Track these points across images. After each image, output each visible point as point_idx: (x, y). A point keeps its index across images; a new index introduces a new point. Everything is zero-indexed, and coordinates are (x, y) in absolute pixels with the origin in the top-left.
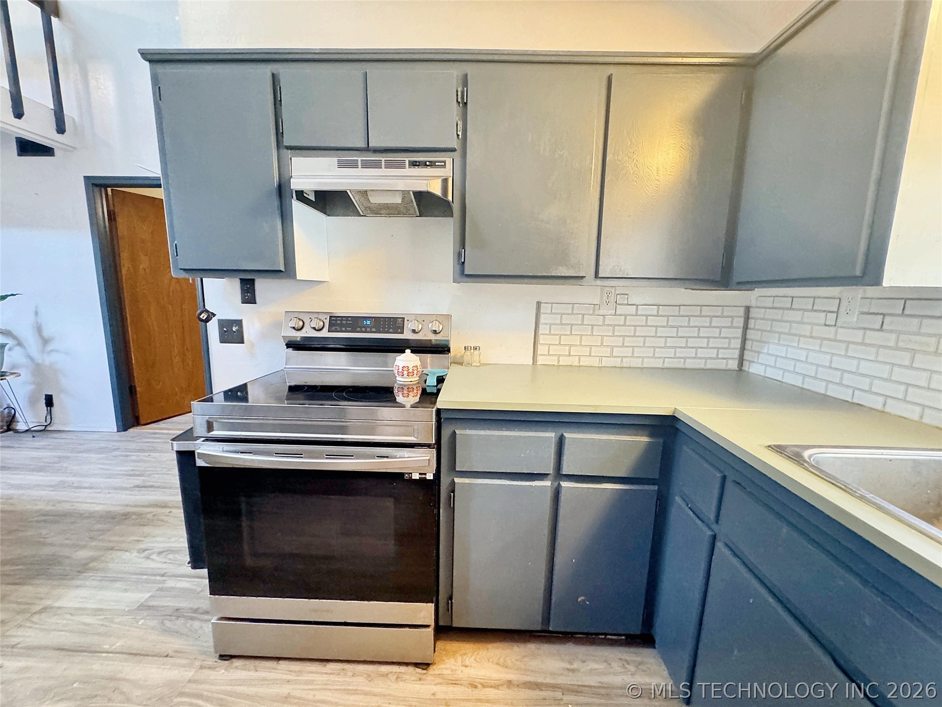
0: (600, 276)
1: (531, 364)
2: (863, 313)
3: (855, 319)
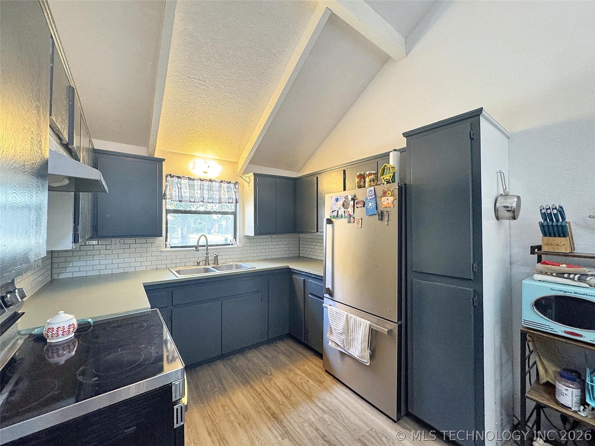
2: (121, 244)
3: (119, 246)
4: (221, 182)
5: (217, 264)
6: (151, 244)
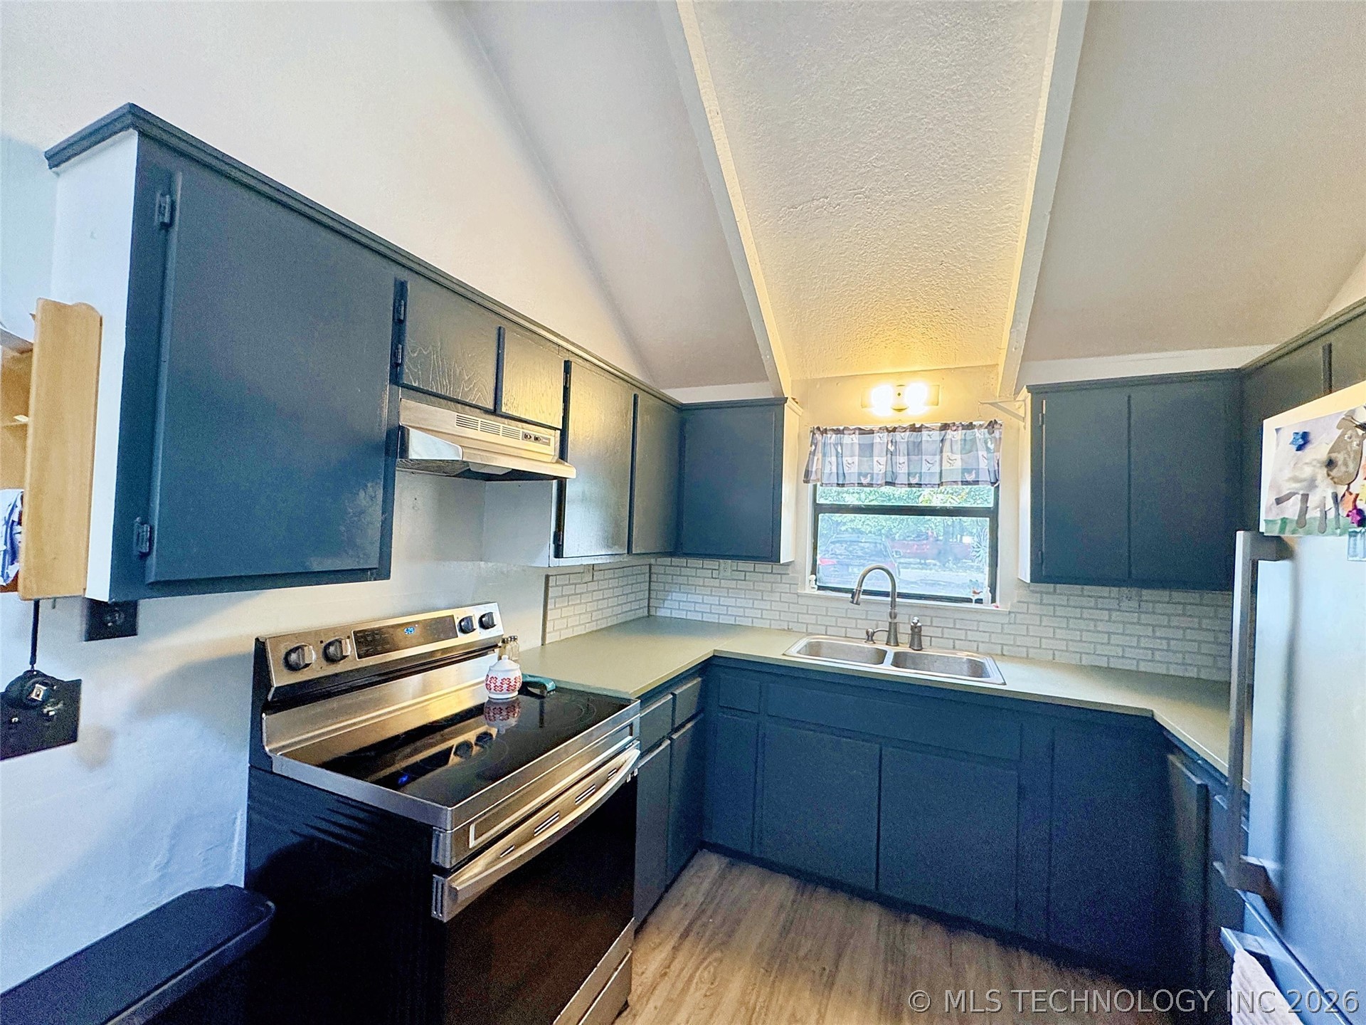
1: (540, 644)
3: (729, 574)
4: (945, 427)
5: (920, 648)
6: (779, 576)
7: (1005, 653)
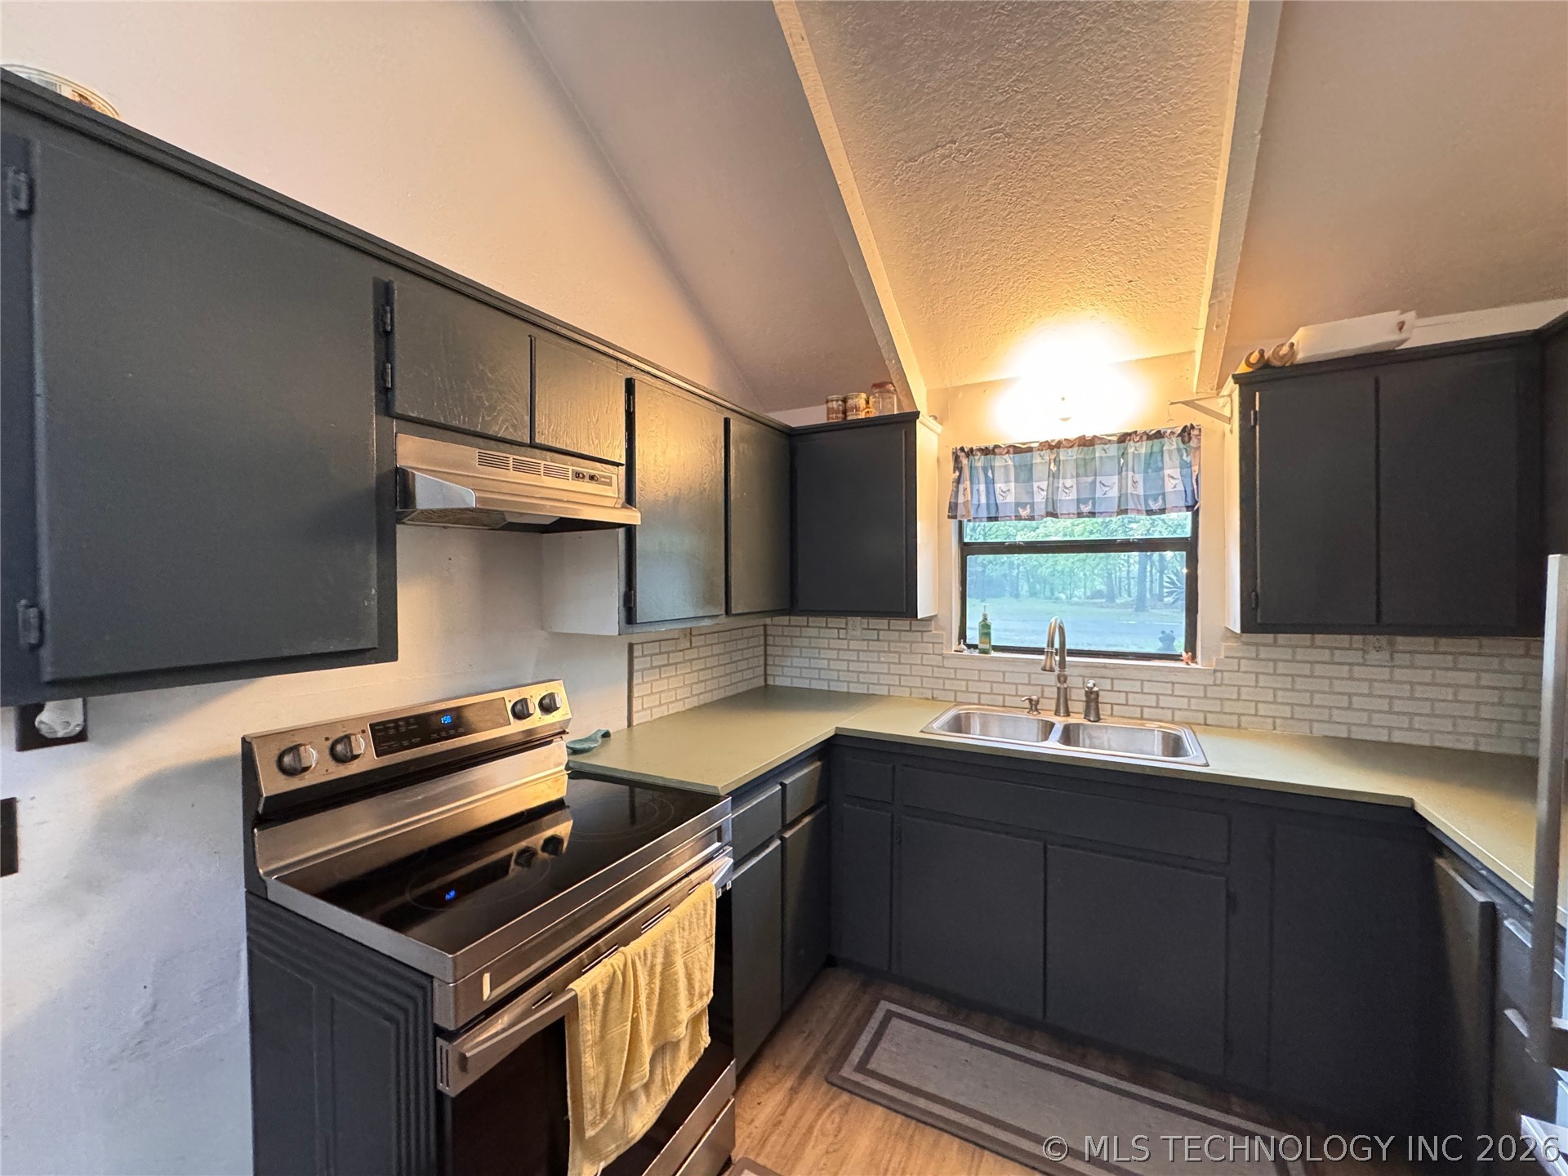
0: (733, 612)
1: (626, 727)
2: (864, 629)
3: (859, 633)
5: (1097, 719)
6: (920, 633)
7: (1208, 723)
